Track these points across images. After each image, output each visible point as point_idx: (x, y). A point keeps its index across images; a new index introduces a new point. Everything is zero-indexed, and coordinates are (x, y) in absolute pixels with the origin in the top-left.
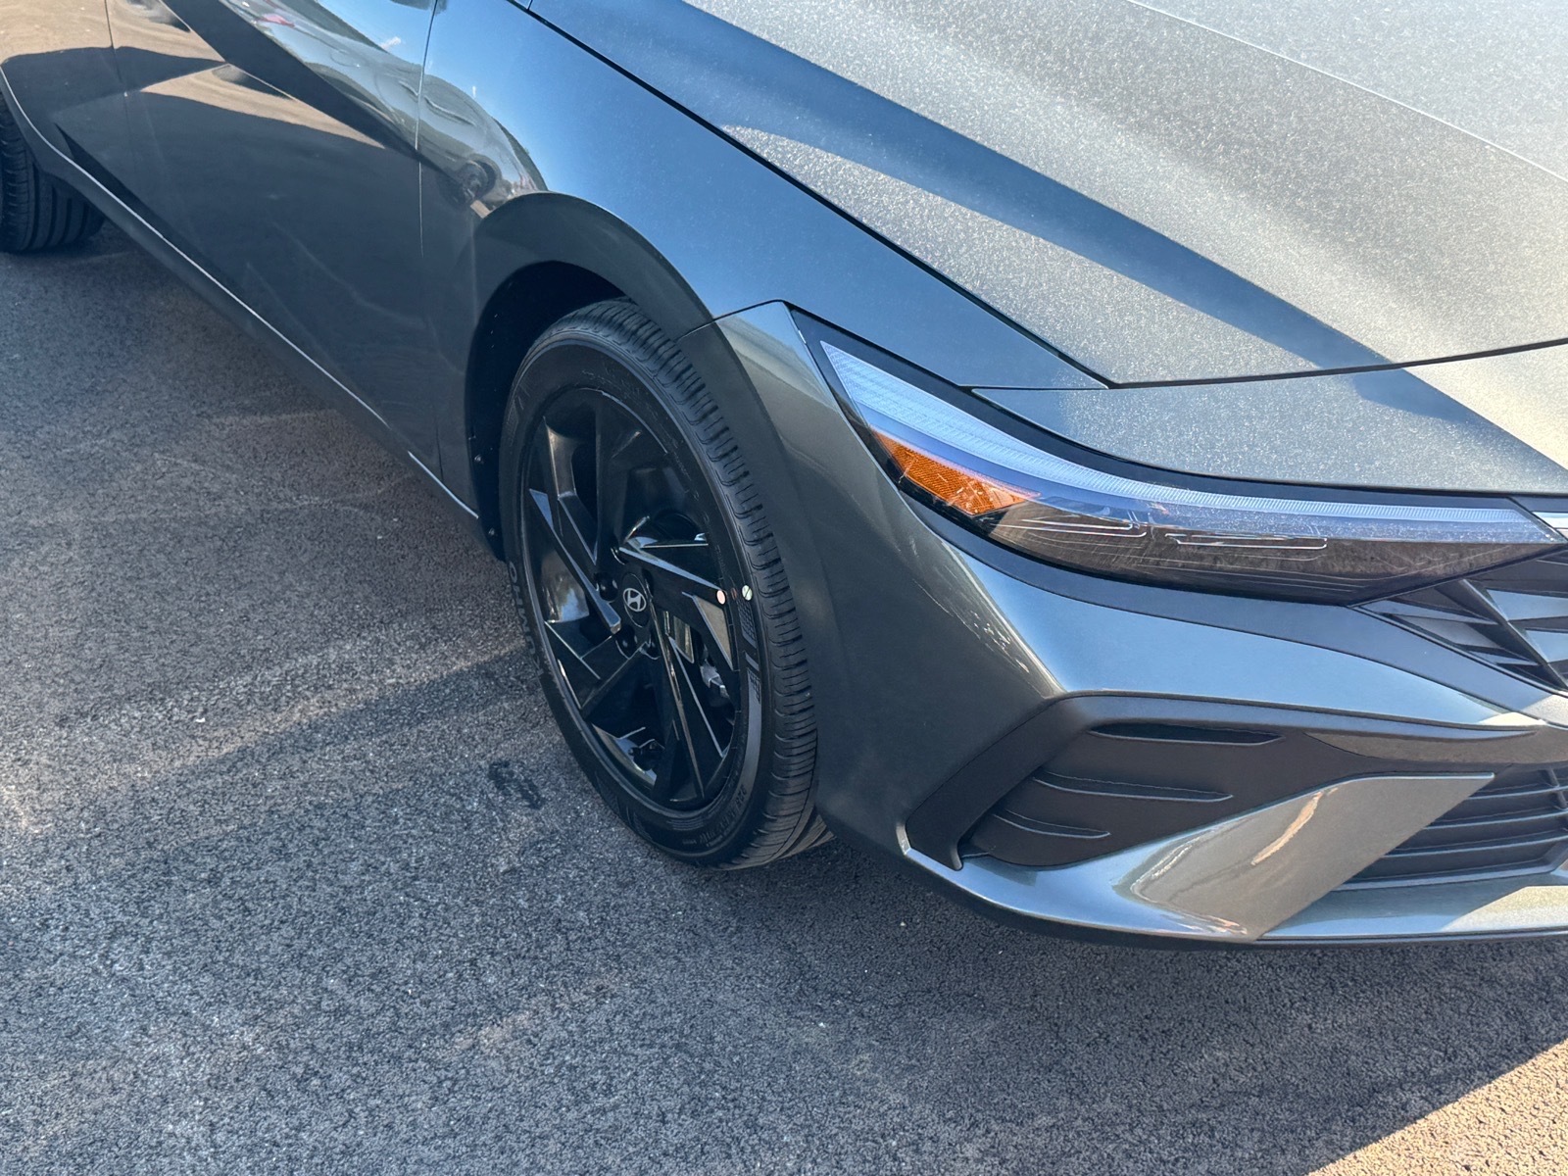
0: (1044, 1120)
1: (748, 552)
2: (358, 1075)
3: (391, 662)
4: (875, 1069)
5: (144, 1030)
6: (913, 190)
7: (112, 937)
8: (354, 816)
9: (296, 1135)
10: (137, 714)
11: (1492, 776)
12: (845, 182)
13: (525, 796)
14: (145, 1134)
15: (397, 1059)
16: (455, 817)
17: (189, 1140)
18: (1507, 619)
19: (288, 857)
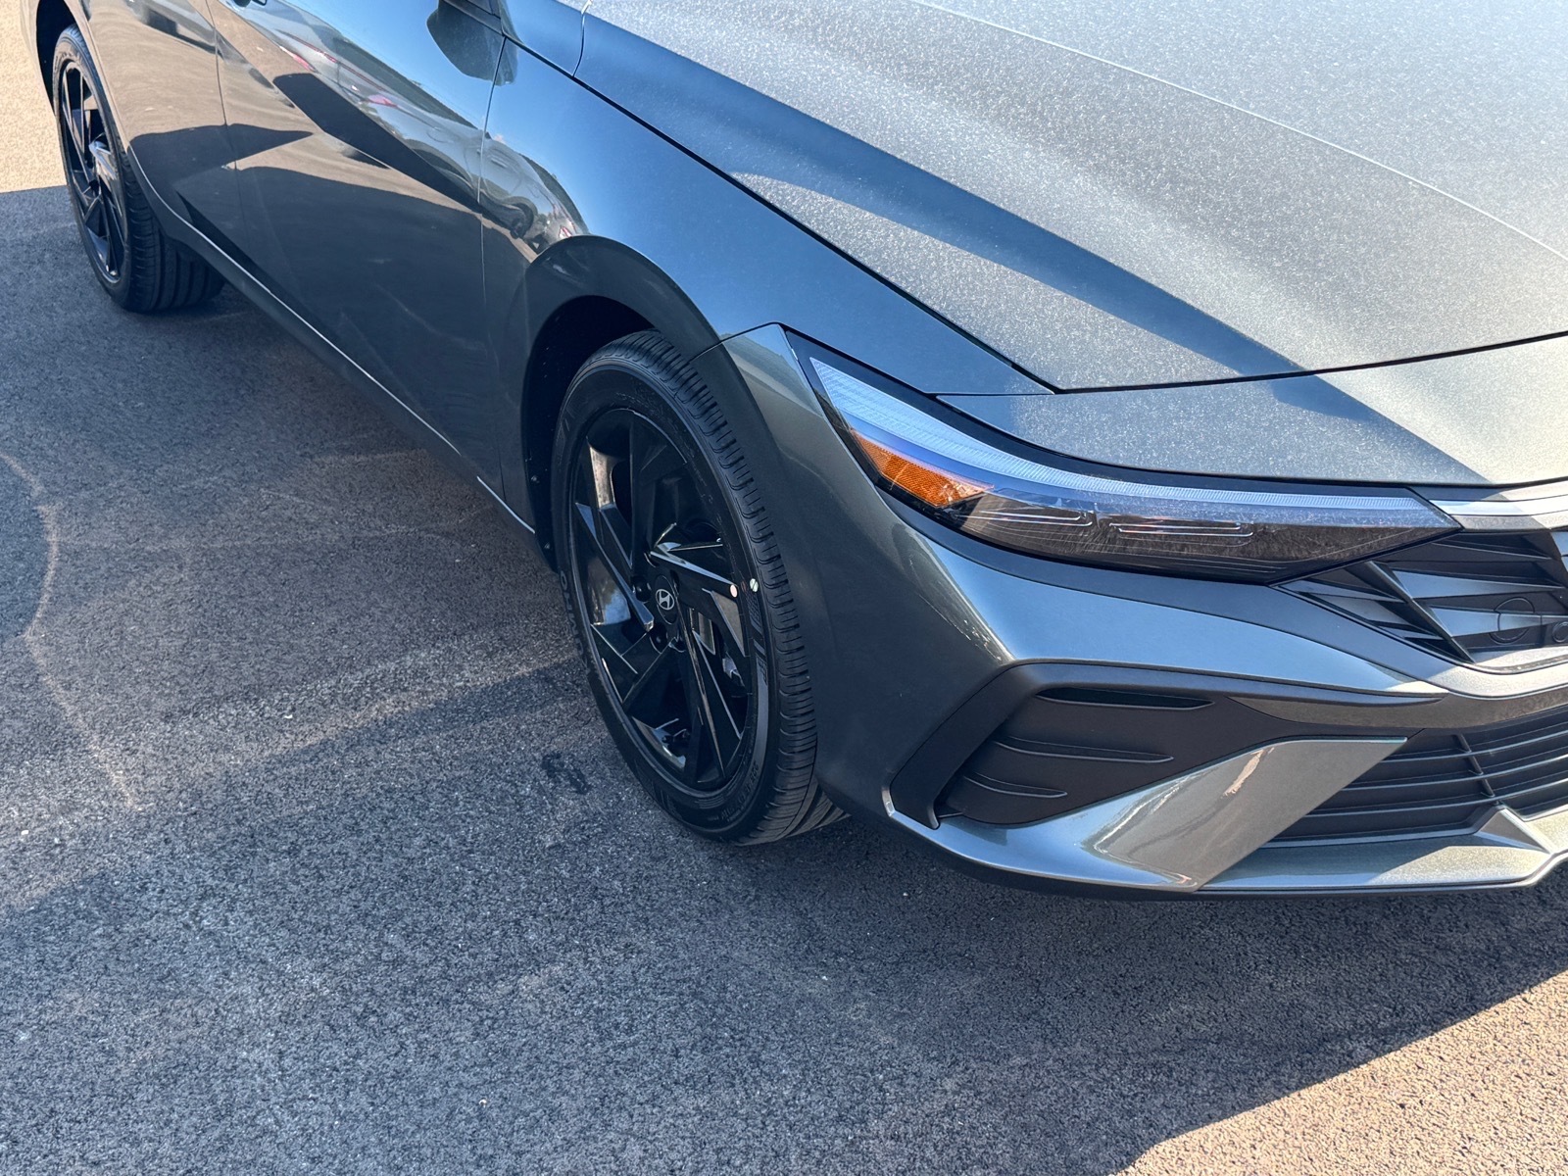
1: (755, 548)
2: (411, 1014)
3: (461, 667)
5: (226, 974)
7: (203, 898)
8: (420, 799)
9: (353, 1062)
10: (233, 712)
11: (1406, 740)
13: (573, 783)
14: (222, 1059)
15: (446, 1001)
16: (510, 800)
17: (260, 1065)
18: (1411, 597)
19: (359, 833)
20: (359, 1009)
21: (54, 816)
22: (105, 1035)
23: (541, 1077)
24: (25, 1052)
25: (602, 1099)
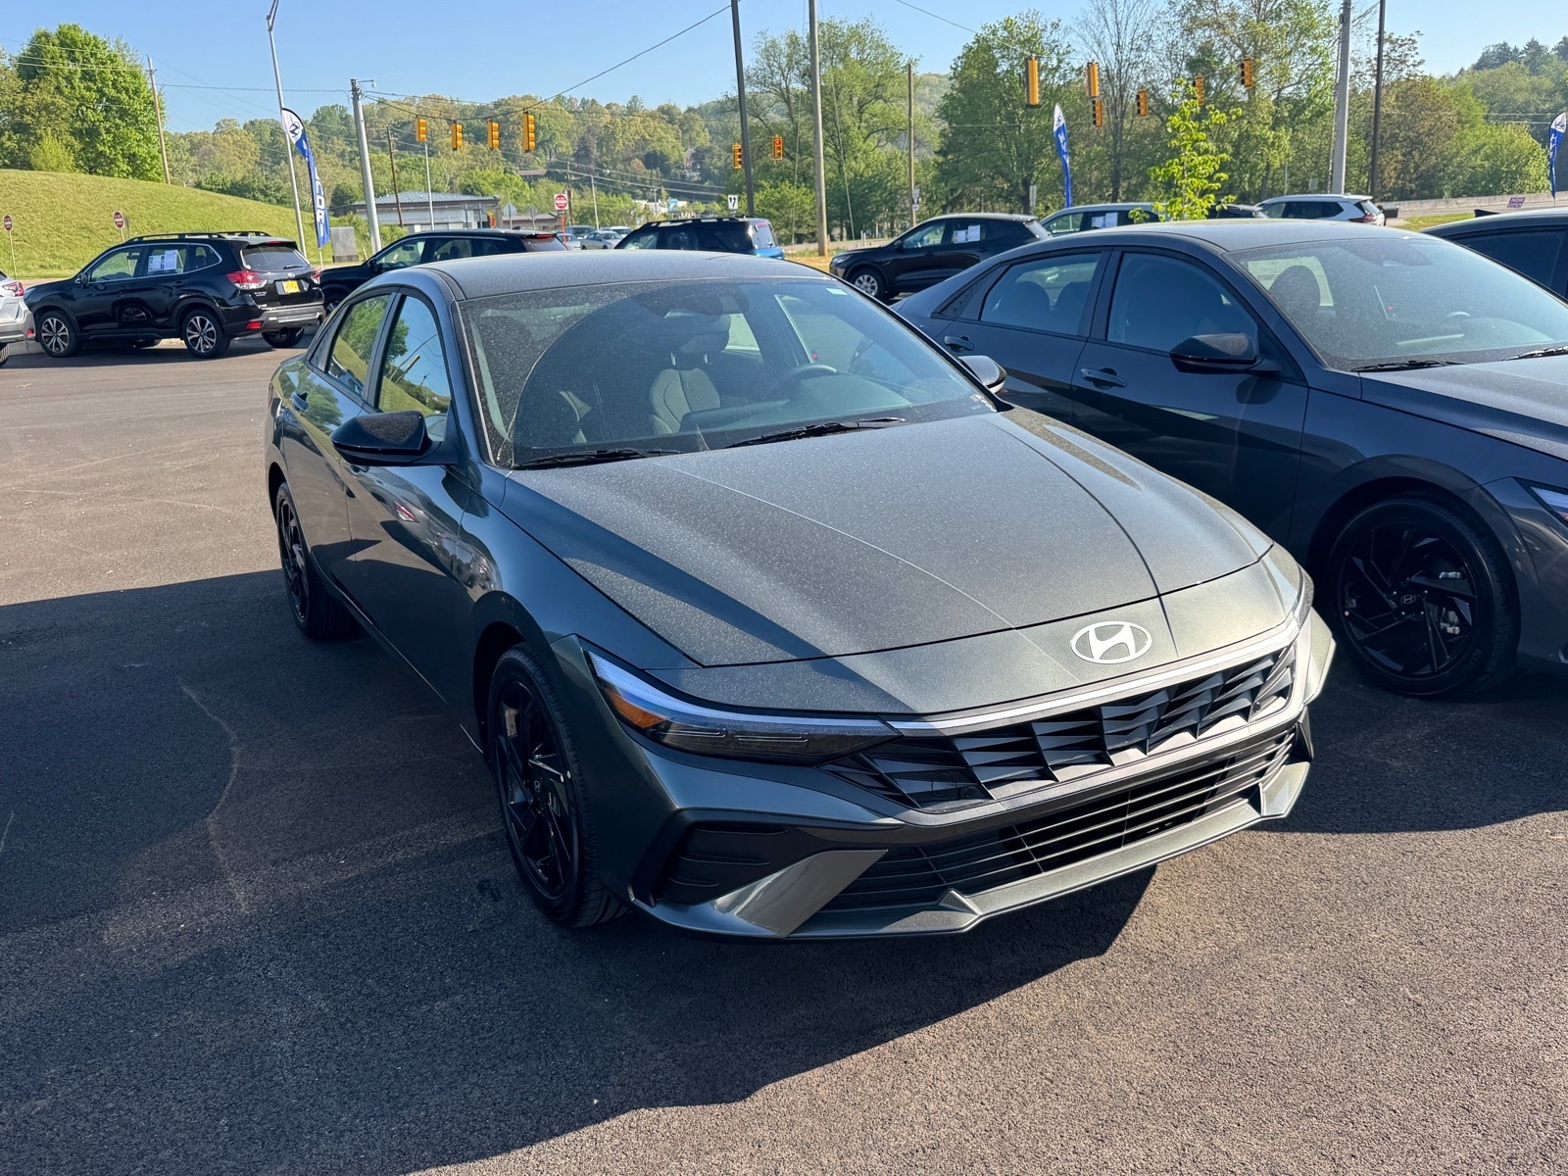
0: (702, 1042)
2: (371, 1022)
3: (446, 833)
4: (625, 1021)
5: (275, 1001)
7: (271, 961)
8: (404, 906)
9: (333, 1048)
10: (312, 859)
11: (888, 850)
13: (493, 895)
14: (262, 1046)
15: (391, 1015)
16: (455, 906)
17: (282, 1049)
18: (883, 772)
19: (366, 925)
21: (200, 917)
22: (202, 1034)
23: (435, 1055)
24: (156, 1043)
25: (465, 1067)
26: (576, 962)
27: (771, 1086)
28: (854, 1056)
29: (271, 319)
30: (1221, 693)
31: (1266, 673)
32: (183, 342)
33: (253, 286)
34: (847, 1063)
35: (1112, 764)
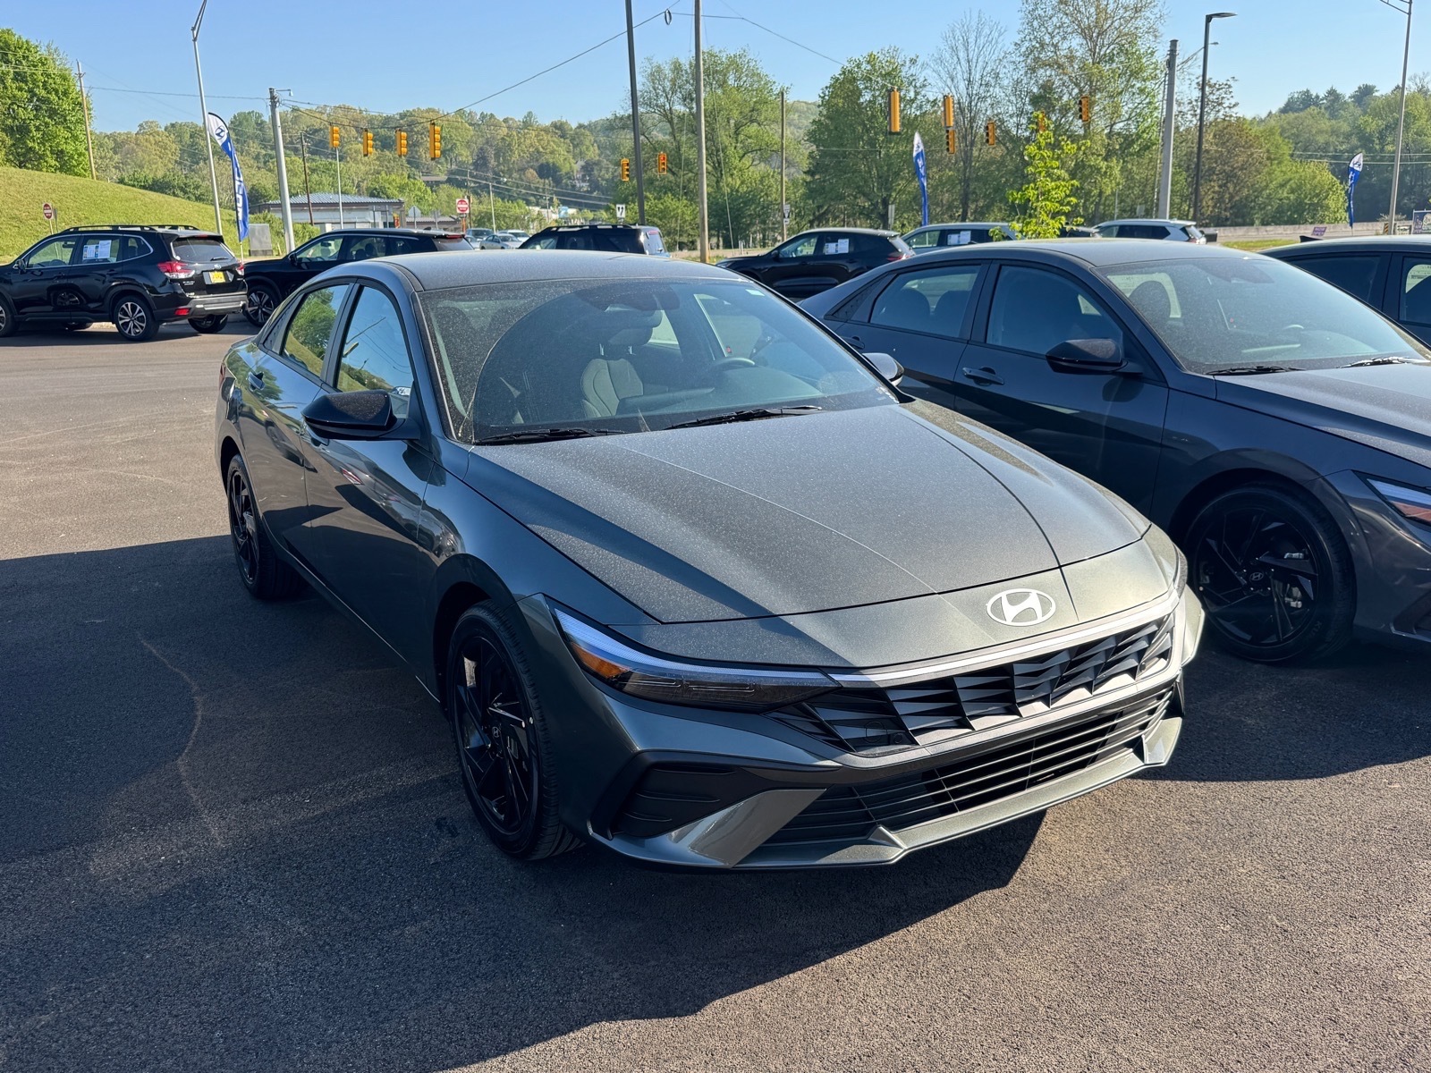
0: (653, 963)
1: (532, 703)
2: (347, 945)
3: (402, 775)
4: (582, 943)
5: (256, 926)
6: (598, 548)
7: (249, 889)
8: (369, 841)
10: (279, 799)
11: (826, 790)
12: (571, 546)
13: (450, 832)
14: (248, 966)
15: (366, 939)
16: (415, 841)
18: (825, 720)
19: (335, 858)
20: (321, 943)
21: (179, 850)
22: (190, 955)
23: (409, 975)
24: (148, 964)
25: (438, 985)
26: (532, 891)
27: (718, 1002)
28: (791, 975)
29: (198, 306)
30: (1114, 655)
31: (1151, 637)
32: (114, 326)
33: (182, 276)
34: (786, 981)
35: (1020, 715)
